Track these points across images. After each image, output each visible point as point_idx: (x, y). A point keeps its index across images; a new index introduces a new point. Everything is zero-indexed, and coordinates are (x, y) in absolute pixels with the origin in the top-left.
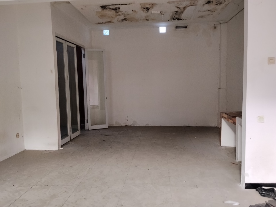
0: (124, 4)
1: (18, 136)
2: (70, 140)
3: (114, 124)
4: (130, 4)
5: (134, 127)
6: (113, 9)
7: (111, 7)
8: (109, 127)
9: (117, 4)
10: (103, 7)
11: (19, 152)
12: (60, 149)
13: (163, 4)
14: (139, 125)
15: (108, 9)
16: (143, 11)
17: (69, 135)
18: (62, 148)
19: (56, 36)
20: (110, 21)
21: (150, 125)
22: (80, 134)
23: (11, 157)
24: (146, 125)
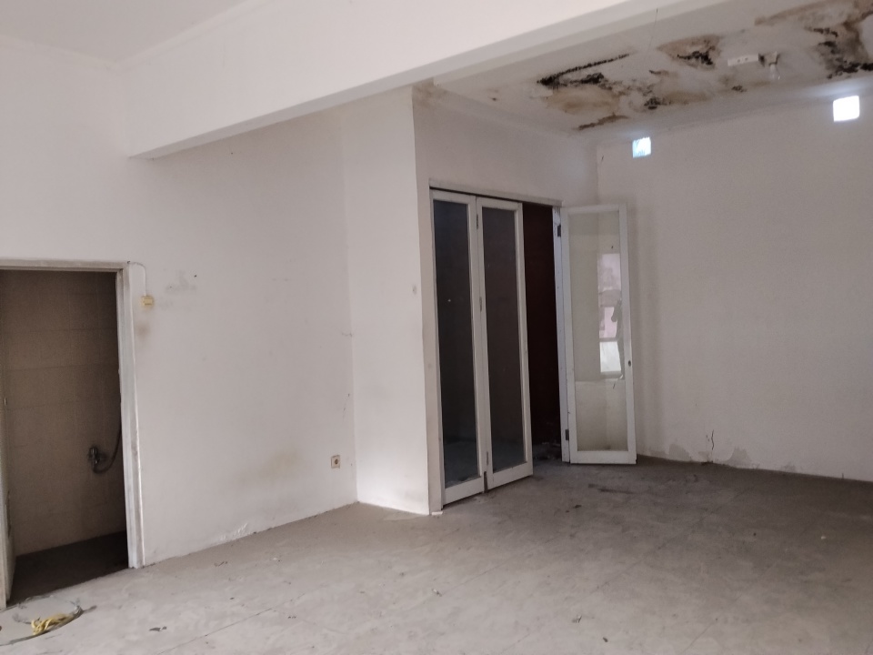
0: (605, 62)
1: (336, 462)
2: (482, 489)
3: (667, 452)
4: (622, 57)
5: (733, 470)
6: (584, 82)
7: (570, 76)
8: (641, 459)
9: (582, 65)
10: (549, 82)
11: (337, 505)
12: (433, 514)
13: (743, 31)
14: (755, 467)
15: (569, 85)
16: (692, 65)
17: (481, 473)
18: (441, 513)
19: (431, 188)
20: (610, 114)
21: (799, 471)
22: (531, 473)
23: (310, 518)
24: (784, 470)
